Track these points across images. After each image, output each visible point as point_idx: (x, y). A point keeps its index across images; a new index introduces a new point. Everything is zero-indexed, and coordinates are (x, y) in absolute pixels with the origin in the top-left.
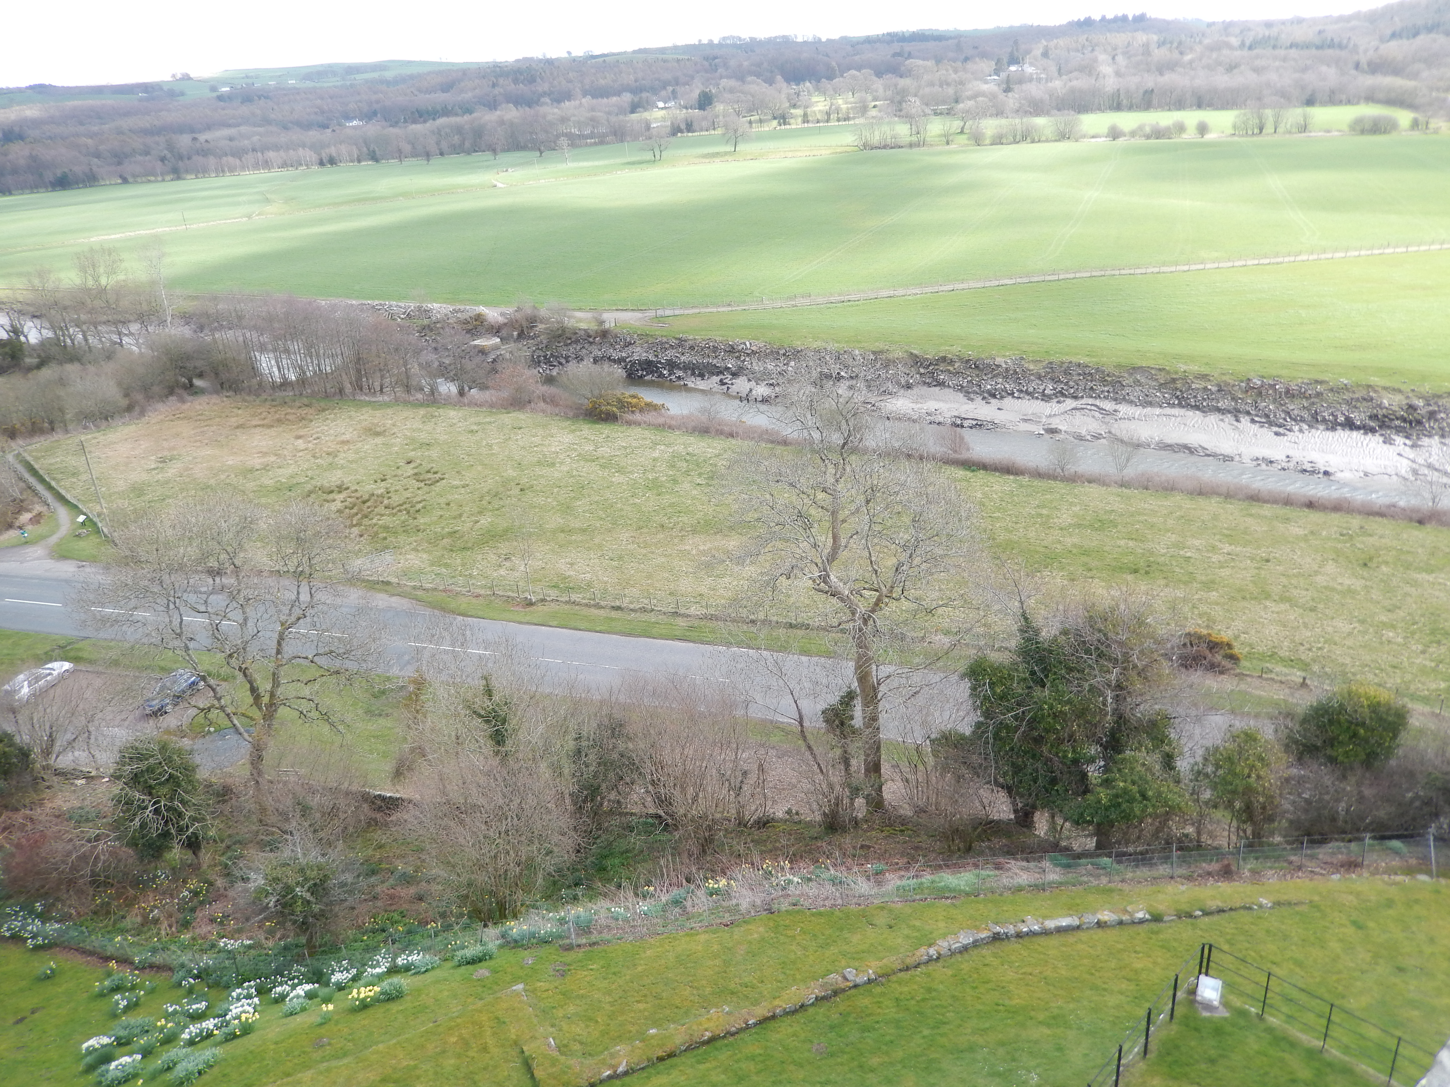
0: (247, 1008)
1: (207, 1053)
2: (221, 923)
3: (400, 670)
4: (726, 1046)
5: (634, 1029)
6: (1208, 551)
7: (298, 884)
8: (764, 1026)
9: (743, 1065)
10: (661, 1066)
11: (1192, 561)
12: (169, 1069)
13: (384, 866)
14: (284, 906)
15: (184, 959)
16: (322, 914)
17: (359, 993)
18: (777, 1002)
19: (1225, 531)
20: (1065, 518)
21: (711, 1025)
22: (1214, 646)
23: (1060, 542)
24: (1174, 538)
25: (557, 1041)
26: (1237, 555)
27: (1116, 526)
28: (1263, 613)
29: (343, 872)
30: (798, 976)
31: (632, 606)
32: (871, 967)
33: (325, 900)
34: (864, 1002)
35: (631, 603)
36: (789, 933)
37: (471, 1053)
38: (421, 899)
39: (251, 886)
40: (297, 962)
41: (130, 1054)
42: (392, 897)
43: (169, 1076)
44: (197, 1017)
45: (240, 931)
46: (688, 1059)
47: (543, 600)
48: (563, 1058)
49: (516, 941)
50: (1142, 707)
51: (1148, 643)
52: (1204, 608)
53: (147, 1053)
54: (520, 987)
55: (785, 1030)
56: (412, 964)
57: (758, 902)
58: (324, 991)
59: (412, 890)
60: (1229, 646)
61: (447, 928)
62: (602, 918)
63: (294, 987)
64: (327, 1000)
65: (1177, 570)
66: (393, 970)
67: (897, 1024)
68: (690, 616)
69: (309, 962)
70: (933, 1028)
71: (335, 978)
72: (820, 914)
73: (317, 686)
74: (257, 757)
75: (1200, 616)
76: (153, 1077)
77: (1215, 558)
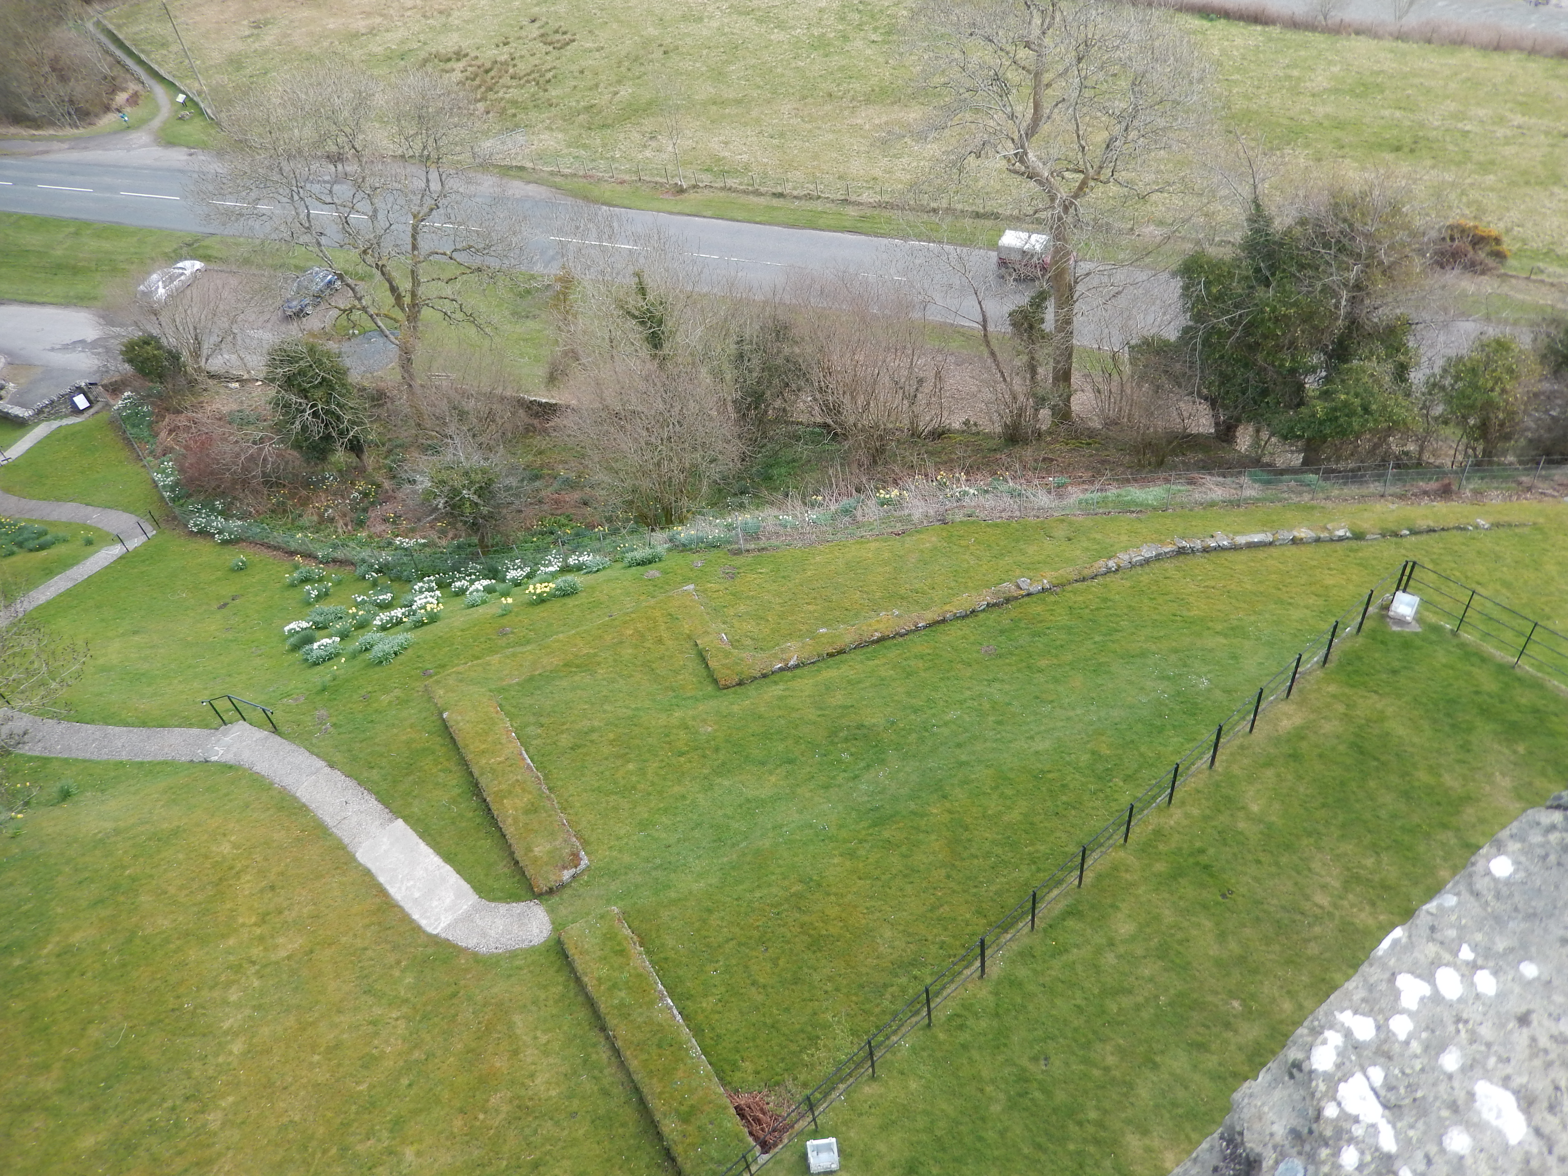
0: (430, 599)
1: (399, 638)
2: (394, 522)
3: (546, 267)
4: (895, 645)
5: (804, 628)
6: (1494, 123)
7: (464, 486)
8: (934, 628)
9: (912, 663)
10: (831, 661)
11: (1471, 136)
12: (366, 650)
13: (545, 471)
14: (453, 507)
15: (365, 554)
16: (491, 516)
17: (535, 589)
18: (947, 608)
19: (1520, 98)
20: (1320, 80)
21: (881, 626)
22: (1478, 241)
23: (1309, 112)
24: (1453, 106)
25: (730, 637)
26: (1529, 129)
27: (1382, 92)
28: (1547, 202)
29: (507, 476)
30: (970, 584)
31: (795, 193)
32: (1045, 577)
33: (492, 502)
34: (1036, 608)
35: (795, 188)
36: (963, 543)
37: (647, 645)
38: (585, 504)
39: (419, 488)
40: (471, 560)
41: (330, 636)
42: (557, 502)
43: (368, 656)
44: (385, 606)
45: (413, 530)
46: (859, 655)
47: (695, 187)
48: (735, 652)
49: (684, 545)
50: (1380, 310)
51: (1401, 235)
52: (1474, 194)
53: (344, 636)
54: (692, 587)
55: (954, 633)
56: (583, 564)
57: (932, 512)
58: (501, 587)
59: (577, 495)
60: (1497, 241)
61: (615, 532)
62: (770, 525)
63: (472, 582)
64: (506, 594)
65: (1451, 147)
66: (566, 569)
67: (1069, 630)
68: (860, 204)
69: (483, 559)
70: (1105, 635)
71: (511, 574)
72: (997, 525)
73: (458, 285)
74: (406, 360)
75: (1469, 205)
76: (354, 656)
77: (1500, 132)
